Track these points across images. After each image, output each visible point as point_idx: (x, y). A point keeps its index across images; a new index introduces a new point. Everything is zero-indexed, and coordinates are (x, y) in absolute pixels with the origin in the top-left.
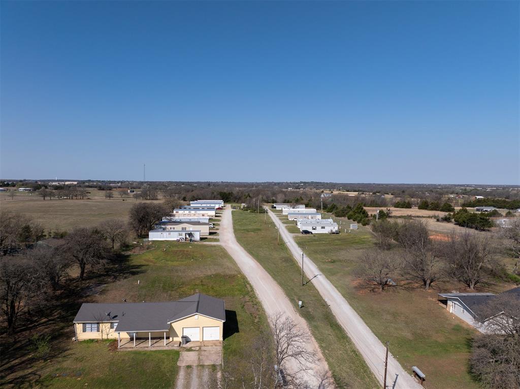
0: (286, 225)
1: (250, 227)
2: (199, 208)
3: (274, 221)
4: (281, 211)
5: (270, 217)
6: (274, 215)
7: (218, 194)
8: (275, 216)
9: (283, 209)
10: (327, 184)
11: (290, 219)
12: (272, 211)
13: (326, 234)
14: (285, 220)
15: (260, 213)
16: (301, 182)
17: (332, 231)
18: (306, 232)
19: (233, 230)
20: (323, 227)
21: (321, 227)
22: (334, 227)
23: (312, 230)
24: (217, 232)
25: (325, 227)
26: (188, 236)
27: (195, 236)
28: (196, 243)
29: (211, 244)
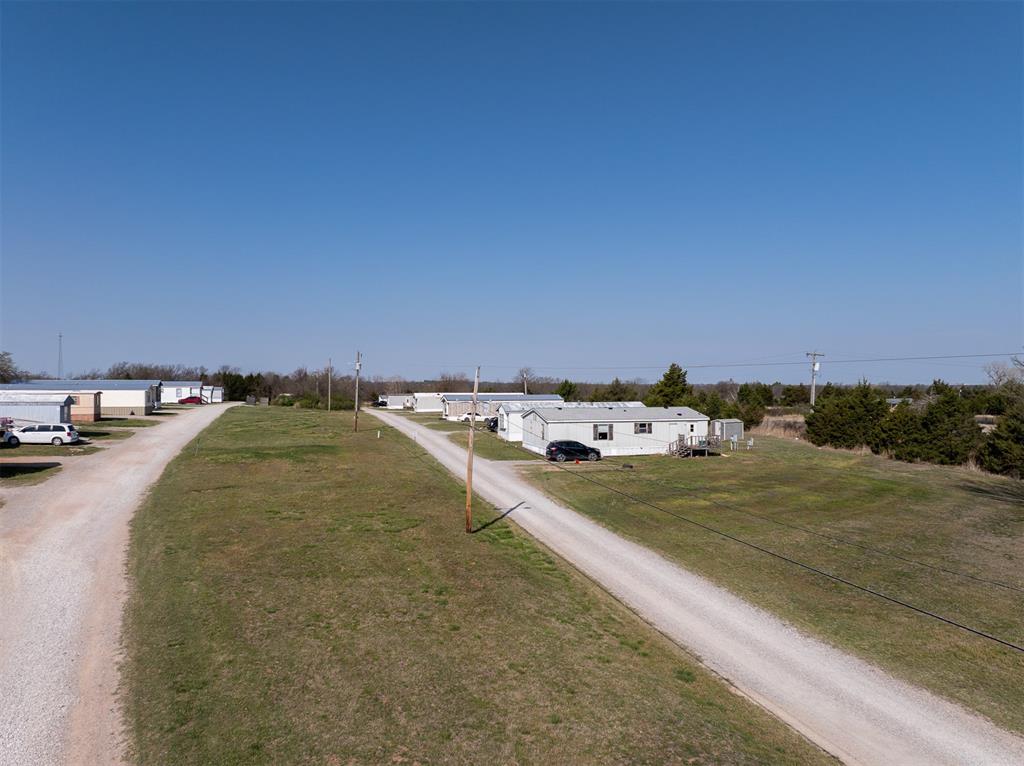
0: (449, 433)
3: (393, 423)
6: (387, 414)
8: (391, 415)
11: (452, 419)
13: (659, 456)
14: (437, 422)
15: (336, 408)
17: (681, 439)
18: (571, 451)
19: (178, 454)
20: (643, 425)
21: (636, 425)
22: (692, 426)
23: (595, 439)
24: (59, 464)
25: (650, 425)
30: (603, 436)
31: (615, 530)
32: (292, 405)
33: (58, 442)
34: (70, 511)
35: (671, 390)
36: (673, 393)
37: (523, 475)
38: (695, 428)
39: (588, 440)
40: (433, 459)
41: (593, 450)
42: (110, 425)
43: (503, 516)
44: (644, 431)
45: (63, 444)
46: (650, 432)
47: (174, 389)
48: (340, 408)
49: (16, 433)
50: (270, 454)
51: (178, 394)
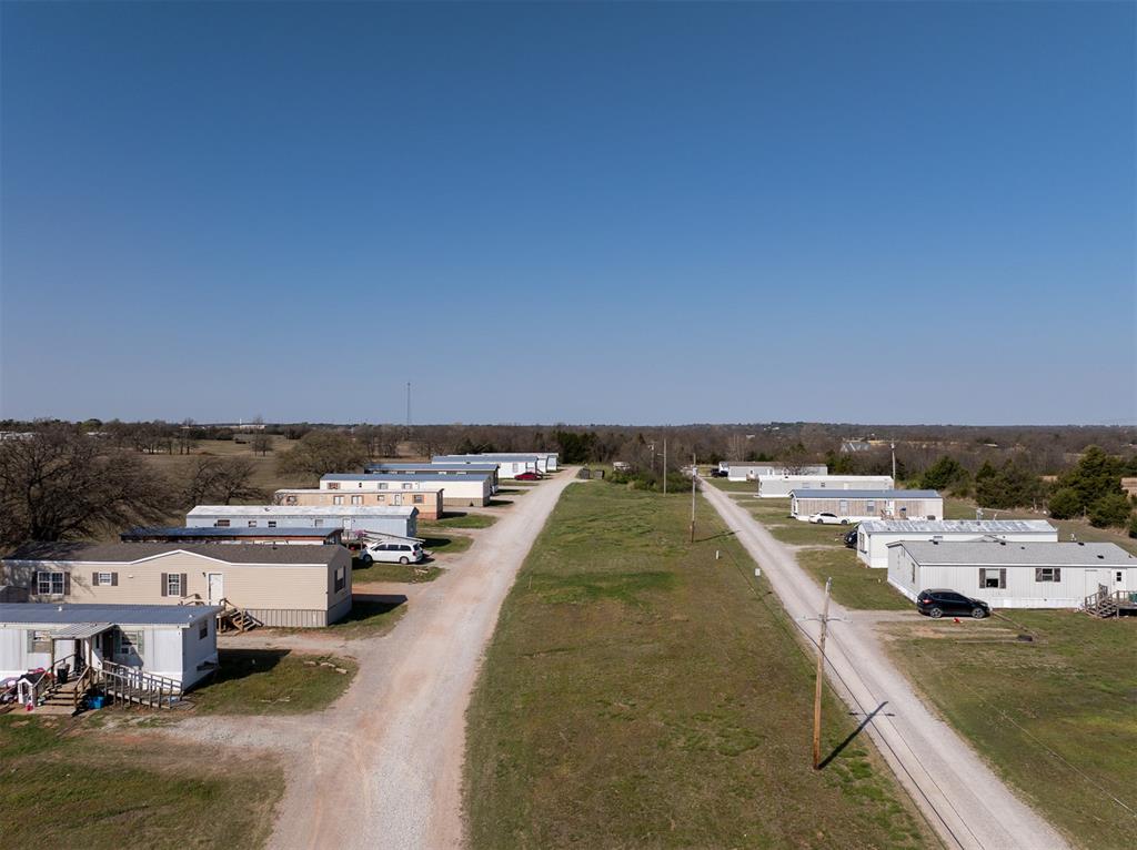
0: (798, 548)
1: (615, 562)
2: (436, 472)
3: (733, 525)
4: (754, 484)
5: (713, 510)
6: (727, 501)
7: (553, 439)
8: (732, 504)
9: (761, 478)
10: (837, 426)
11: (802, 518)
12: (716, 485)
13: (1070, 612)
14: (778, 518)
15: (672, 490)
16: (774, 424)
17: (1103, 591)
18: (948, 604)
19: (512, 585)
20: (1047, 571)
21: (1037, 571)
22: (1119, 574)
23: (982, 586)
24: (403, 599)
25: (1058, 571)
26: (95, 662)
27: (146, 657)
28: (111, 725)
29: (218, 752)
30: (993, 583)
31: (1004, 777)
32: (626, 483)
33: (404, 561)
34: (413, 683)
35: (1089, 481)
36: (1093, 486)
37: (886, 643)
38: (1123, 577)
39: (970, 589)
40: (778, 605)
41: (979, 604)
42: (451, 525)
43: (860, 728)
44: (1049, 579)
45: (409, 563)
46: (1058, 580)
47: (511, 464)
48: (677, 491)
49: (369, 552)
50: (601, 588)
51: (514, 470)
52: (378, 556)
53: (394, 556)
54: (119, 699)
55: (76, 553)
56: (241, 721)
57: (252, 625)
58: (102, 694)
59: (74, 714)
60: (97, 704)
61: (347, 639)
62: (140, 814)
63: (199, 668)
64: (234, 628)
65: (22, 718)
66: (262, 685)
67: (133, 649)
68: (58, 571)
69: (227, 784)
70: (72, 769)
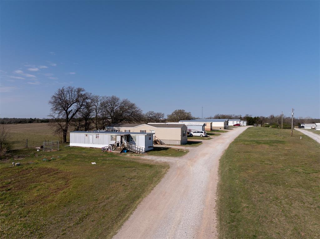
1: (266, 139)
3: (307, 134)
5: (299, 132)
6: (304, 130)
7: (245, 119)
8: (306, 131)
15: (284, 128)
19: (233, 141)
24: (202, 142)
26: (125, 142)
27: (136, 142)
28: (128, 155)
29: (153, 161)
32: (269, 127)
33: (201, 136)
34: (204, 155)
42: (214, 132)
45: (203, 136)
47: (232, 122)
48: (286, 128)
49: (192, 133)
50: (261, 143)
51: (233, 123)
52: (194, 134)
53: (199, 134)
54: (130, 151)
55: (121, 126)
56: (159, 157)
57: (161, 143)
58: (127, 150)
59: (120, 153)
60: (125, 151)
61: (186, 147)
62: (135, 168)
63: (149, 147)
64: (157, 144)
65: (109, 153)
66: (164, 152)
67: (133, 140)
68: (117, 129)
69: (155, 166)
70: (120, 160)
